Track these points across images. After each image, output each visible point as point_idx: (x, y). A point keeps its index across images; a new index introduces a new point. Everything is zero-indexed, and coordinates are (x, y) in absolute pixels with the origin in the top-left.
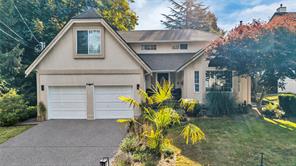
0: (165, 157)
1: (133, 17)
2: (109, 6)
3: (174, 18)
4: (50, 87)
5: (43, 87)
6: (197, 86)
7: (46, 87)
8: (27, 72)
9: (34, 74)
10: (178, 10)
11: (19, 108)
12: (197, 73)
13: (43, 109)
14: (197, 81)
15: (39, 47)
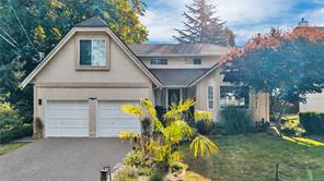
0: (173, 171)
1: (143, 32)
2: (117, 19)
3: (188, 33)
4: (48, 101)
5: (40, 101)
6: (211, 103)
7: (44, 102)
8: (23, 85)
9: (30, 86)
10: (192, 25)
11: (13, 123)
12: (210, 88)
13: (40, 125)
14: (211, 97)
15: (38, 58)
